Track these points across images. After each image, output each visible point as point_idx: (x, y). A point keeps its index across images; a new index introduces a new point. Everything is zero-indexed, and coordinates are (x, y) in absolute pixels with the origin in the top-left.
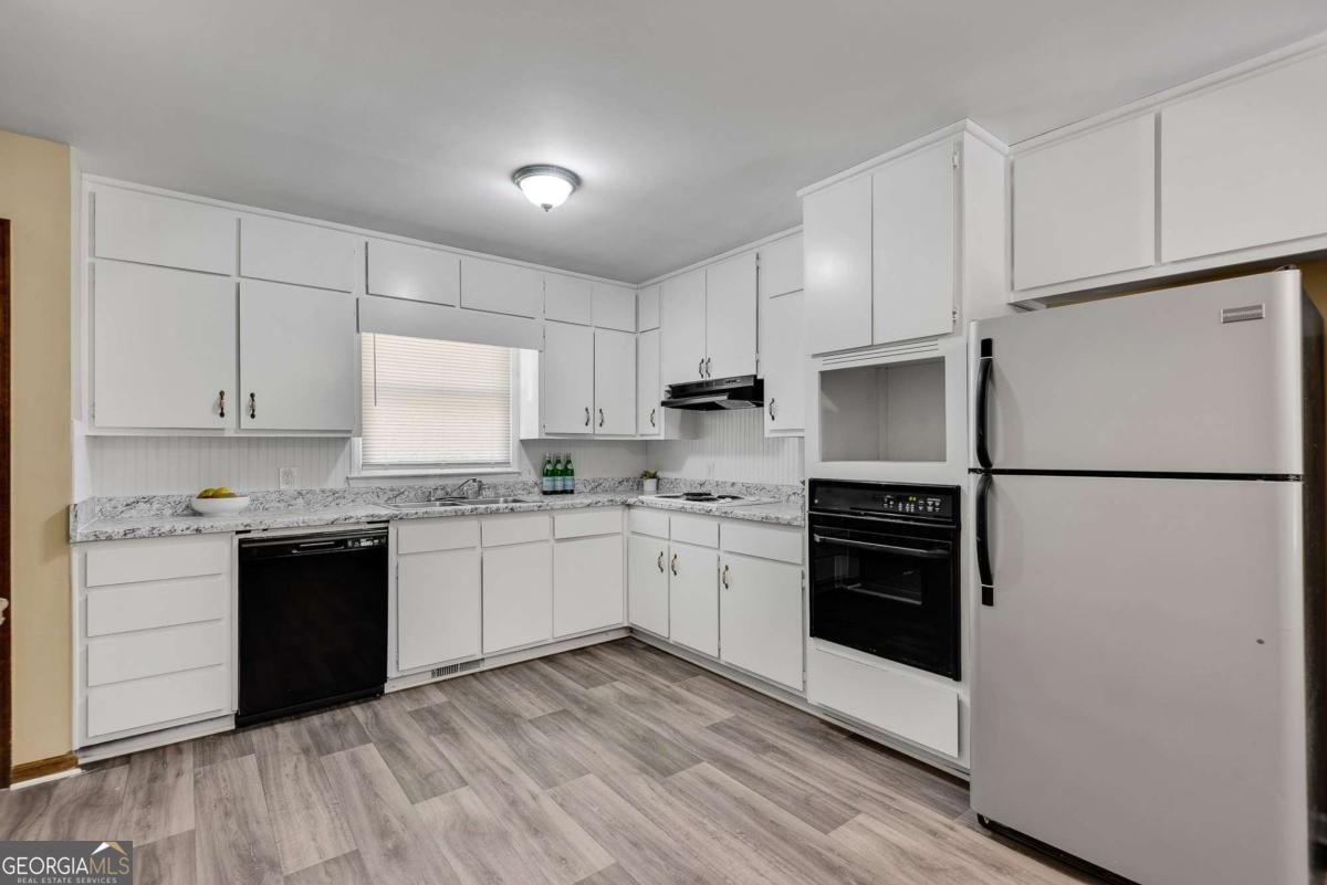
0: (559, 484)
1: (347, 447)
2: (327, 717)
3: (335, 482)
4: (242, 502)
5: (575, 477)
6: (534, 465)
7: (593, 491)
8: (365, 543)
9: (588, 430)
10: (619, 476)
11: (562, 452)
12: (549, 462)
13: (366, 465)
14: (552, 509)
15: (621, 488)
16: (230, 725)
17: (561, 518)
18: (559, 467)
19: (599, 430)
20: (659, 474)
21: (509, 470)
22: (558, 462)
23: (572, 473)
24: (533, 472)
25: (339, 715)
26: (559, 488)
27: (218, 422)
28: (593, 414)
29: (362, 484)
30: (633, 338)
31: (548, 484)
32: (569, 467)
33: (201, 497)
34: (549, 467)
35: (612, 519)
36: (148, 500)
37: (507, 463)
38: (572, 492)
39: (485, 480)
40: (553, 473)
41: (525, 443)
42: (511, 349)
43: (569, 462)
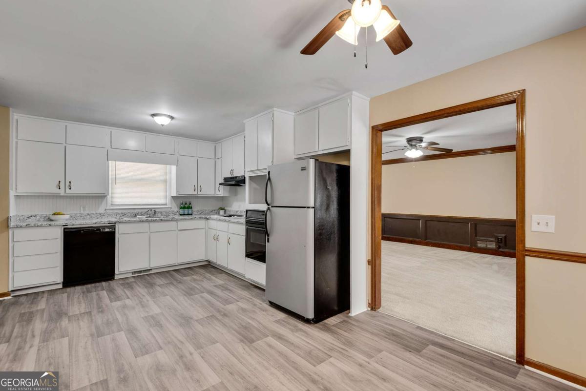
0: (186, 212)
1: (105, 199)
2: (93, 285)
3: (101, 210)
4: (67, 217)
5: (193, 209)
6: (177, 205)
7: (200, 214)
8: (107, 230)
9: (196, 193)
10: (211, 209)
11: (188, 201)
12: (182, 204)
13: (112, 205)
14: (177, 220)
15: (212, 213)
16: (61, 286)
17: (180, 223)
18: (186, 206)
19: (199, 193)
20: (226, 208)
21: (167, 207)
22: (186, 204)
23: (191, 208)
24: (177, 208)
25: (97, 284)
26: (186, 213)
27: (58, 191)
28: (198, 187)
29: (111, 211)
30: (214, 160)
31: (182, 212)
32: (190, 206)
33: (53, 215)
34: (182, 206)
35: (201, 223)
36: (35, 216)
37: (166, 204)
38: (191, 214)
39: (157, 210)
40: (184, 208)
41: (173, 197)
42: (168, 166)
43: (190, 204)
